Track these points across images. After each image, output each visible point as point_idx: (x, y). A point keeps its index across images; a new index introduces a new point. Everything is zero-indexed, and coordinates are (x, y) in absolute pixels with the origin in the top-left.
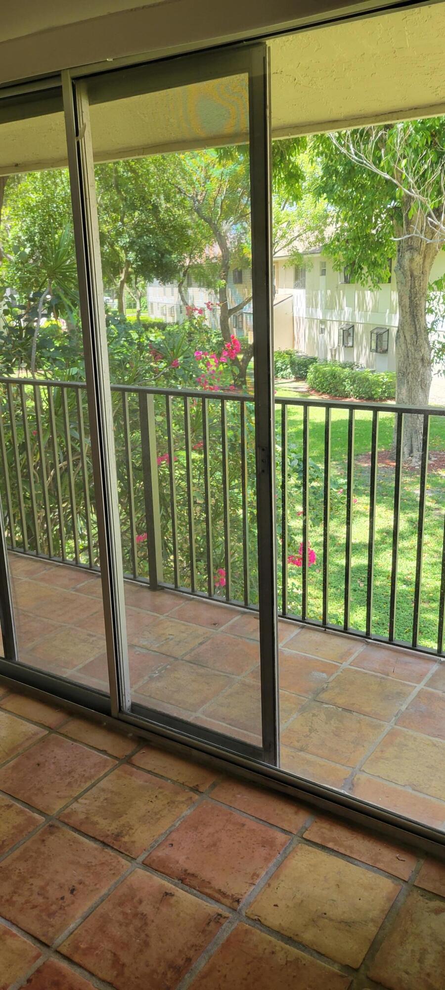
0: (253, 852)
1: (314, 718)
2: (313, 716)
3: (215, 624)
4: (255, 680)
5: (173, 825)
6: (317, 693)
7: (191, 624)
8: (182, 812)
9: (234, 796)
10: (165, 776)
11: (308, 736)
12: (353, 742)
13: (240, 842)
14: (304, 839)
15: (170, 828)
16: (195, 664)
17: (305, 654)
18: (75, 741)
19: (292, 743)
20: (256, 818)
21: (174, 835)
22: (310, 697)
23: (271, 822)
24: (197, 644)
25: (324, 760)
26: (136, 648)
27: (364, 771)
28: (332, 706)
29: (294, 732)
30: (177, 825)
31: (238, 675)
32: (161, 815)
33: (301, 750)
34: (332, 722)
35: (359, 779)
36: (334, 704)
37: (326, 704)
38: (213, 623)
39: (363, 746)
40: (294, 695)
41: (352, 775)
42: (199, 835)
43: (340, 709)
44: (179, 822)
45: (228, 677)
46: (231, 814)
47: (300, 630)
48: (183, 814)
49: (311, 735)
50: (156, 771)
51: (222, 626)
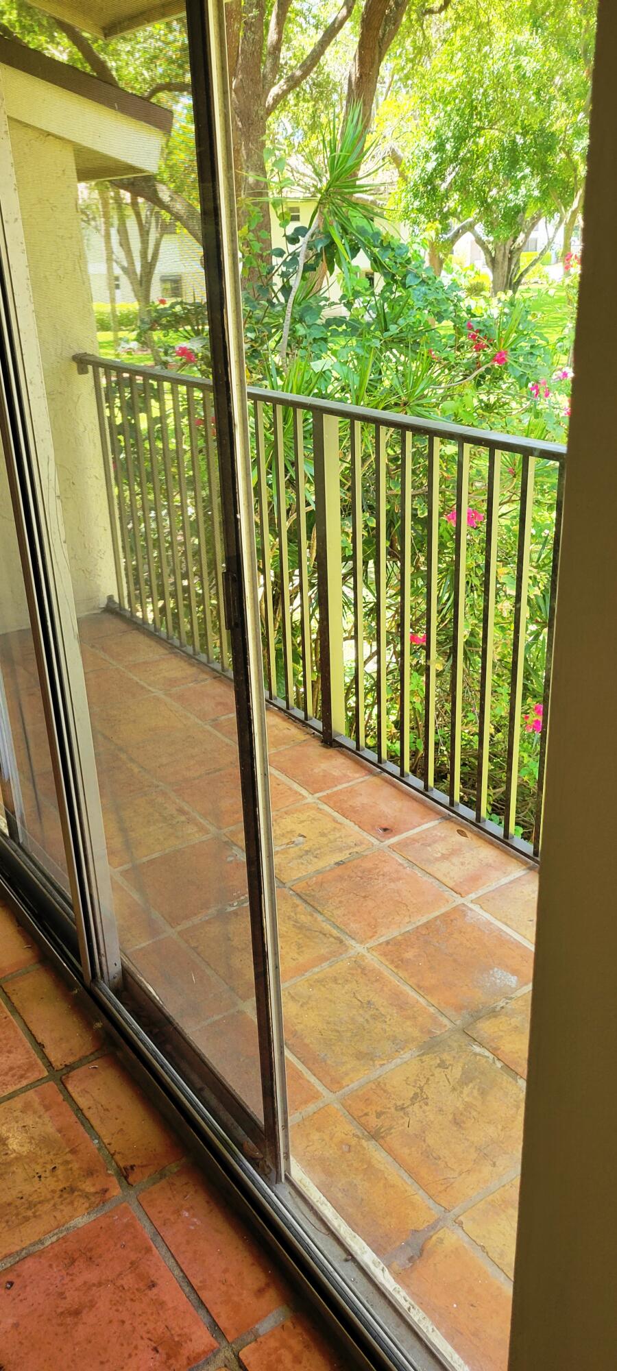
0: (130, 1356)
1: (439, 1070)
2: (439, 1066)
3: (385, 830)
4: (383, 959)
5: (41, 1242)
6: (478, 1015)
7: (346, 822)
8: (71, 1218)
9: (177, 1212)
10: (96, 1129)
11: (403, 1109)
12: (478, 1149)
13: (123, 1322)
14: (239, 1360)
15: (33, 1244)
16: (305, 901)
17: (504, 928)
18: (14, 1010)
19: (366, 1114)
20: (185, 1277)
21: (29, 1265)
22: (458, 1022)
23: (205, 1295)
24: (333, 862)
25: (402, 1172)
26: (235, 848)
27: (461, 1224)
28: (487, 1053)
29: (385, 1091)
30: (48, 1243)
31: (361, 942)
32: (34, 1213)
33: (375, 1136)
34: (466, 1090)
35: (441, 1241)
36: (494, 1051)
37: (481, 1045)
38: (384, 826)
39: (494, 1165)
40: (432, 1010)
41: (434, 1227)
42: (67, 1279)
43: (499, 1065)
44: (54, 1239)
45: (341, 942)
46: (148, 1250)
47: (523, 873)
48: (72, 1223)
49: (410, 1109)
50: (88, 1114)
51: (395, 835)
